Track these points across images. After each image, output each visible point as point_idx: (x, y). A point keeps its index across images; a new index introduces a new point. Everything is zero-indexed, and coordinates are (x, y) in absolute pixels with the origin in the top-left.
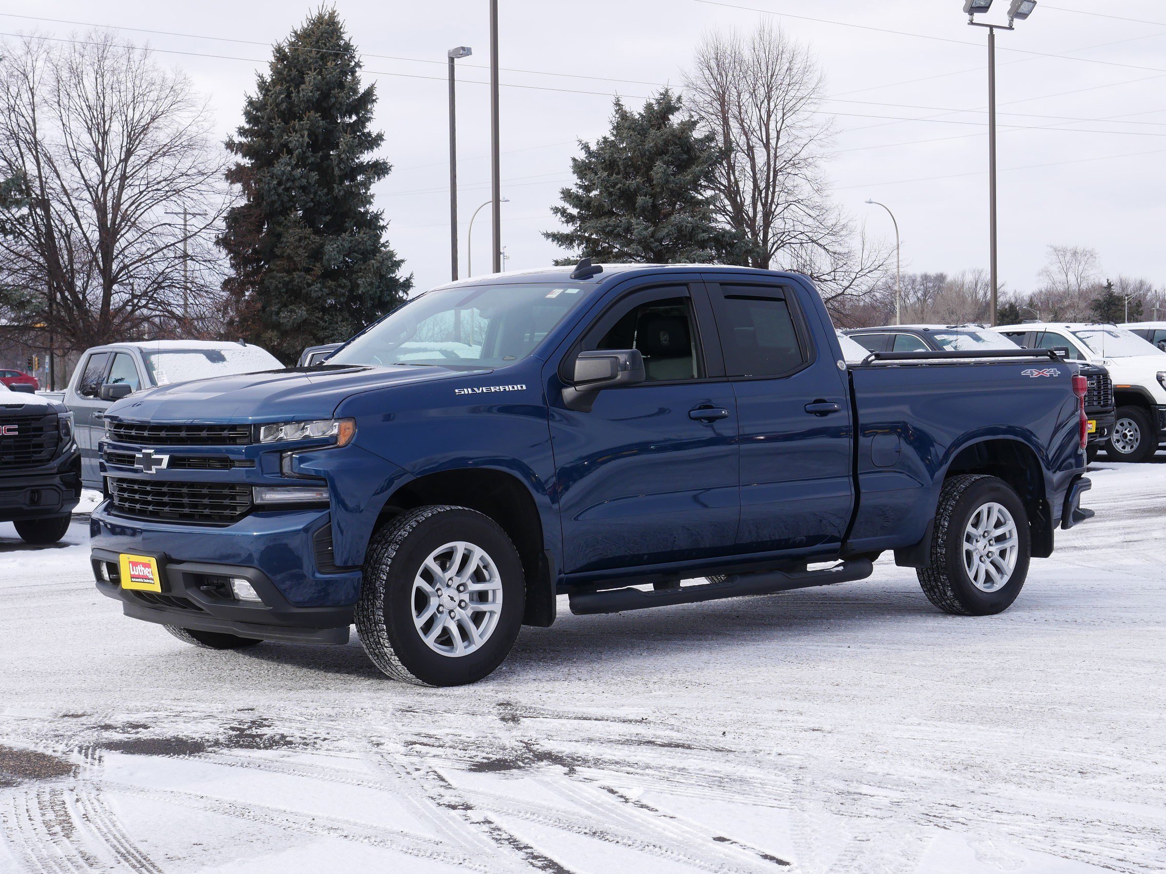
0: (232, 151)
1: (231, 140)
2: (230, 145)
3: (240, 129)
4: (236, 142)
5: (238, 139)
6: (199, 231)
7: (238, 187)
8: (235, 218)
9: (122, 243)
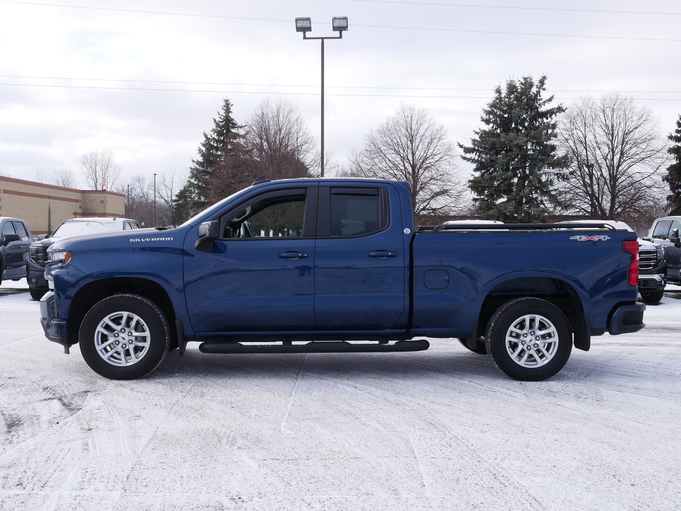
0: (671, 140)
1: (671, 135)
2: (671, 137)
3: (676, 130)
4: (674, 136)
5: (674, 134)
6: (650, 175)
7: (673, 155)
8: (671, 168)
9: (620, 181)
